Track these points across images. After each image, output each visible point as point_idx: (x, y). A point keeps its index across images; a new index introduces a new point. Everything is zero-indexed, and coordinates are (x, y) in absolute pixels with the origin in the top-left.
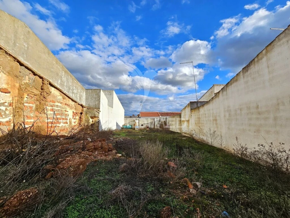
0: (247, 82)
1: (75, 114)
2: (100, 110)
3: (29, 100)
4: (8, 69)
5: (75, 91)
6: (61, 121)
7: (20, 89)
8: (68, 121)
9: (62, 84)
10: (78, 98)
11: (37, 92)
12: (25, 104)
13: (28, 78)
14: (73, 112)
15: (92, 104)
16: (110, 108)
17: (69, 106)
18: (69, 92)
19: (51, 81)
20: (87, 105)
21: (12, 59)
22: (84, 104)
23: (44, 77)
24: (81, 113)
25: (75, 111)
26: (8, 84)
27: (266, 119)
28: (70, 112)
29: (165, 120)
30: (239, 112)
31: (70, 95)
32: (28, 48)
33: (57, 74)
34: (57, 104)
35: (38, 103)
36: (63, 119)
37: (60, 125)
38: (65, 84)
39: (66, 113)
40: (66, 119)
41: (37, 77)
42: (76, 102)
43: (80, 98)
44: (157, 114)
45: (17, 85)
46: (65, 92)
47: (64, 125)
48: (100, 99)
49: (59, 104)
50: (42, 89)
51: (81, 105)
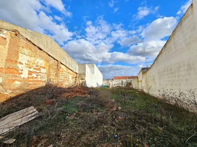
0: (166, 54)
1: (73, 78)
2: (86, 75)
3: (53, 71)
4: (45, 58)
5: (73, 66)
6: (66, 81)
7: (49, 66)
8: (69, 81)
9: (66, 63)
10: (74, 69)
11: (56, 67)
12: (51, 73)
13: (52, 61)
14: (72, 77)
15: (81, 72)
16: (92, 74)
17: (70, 73)
18: (69, 66)
19: (61, 61)
20: (79, 73)
21: (46, 54)
22: (77, 72)
23: (58, 60)
24: (76, 77)
25: (73, 76)
26: (45, 65)
27: (175, 76)
28: (70, 77)
29: (130, 81)
30: (163, 73)
31: (70, 68)
32: (52, 48)
33: (64, 58)
34: (64, 72)
35: (56, 72)
36: (67, 80)
37: (66, 83)
38: (68, 62)
39: (69, 77)
40: (69, 80)
41: (55, 60)
42: (73, 71)
43: (75, 69)
44: (125, 78)
45: (48, 65)
46: (67, 66)
47: (68, 83)
48: (85, 69)
49: (65, 73)
50: (57, 66)
51: (76, 73)
